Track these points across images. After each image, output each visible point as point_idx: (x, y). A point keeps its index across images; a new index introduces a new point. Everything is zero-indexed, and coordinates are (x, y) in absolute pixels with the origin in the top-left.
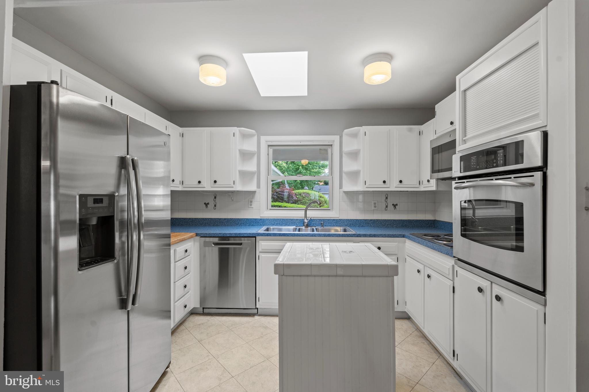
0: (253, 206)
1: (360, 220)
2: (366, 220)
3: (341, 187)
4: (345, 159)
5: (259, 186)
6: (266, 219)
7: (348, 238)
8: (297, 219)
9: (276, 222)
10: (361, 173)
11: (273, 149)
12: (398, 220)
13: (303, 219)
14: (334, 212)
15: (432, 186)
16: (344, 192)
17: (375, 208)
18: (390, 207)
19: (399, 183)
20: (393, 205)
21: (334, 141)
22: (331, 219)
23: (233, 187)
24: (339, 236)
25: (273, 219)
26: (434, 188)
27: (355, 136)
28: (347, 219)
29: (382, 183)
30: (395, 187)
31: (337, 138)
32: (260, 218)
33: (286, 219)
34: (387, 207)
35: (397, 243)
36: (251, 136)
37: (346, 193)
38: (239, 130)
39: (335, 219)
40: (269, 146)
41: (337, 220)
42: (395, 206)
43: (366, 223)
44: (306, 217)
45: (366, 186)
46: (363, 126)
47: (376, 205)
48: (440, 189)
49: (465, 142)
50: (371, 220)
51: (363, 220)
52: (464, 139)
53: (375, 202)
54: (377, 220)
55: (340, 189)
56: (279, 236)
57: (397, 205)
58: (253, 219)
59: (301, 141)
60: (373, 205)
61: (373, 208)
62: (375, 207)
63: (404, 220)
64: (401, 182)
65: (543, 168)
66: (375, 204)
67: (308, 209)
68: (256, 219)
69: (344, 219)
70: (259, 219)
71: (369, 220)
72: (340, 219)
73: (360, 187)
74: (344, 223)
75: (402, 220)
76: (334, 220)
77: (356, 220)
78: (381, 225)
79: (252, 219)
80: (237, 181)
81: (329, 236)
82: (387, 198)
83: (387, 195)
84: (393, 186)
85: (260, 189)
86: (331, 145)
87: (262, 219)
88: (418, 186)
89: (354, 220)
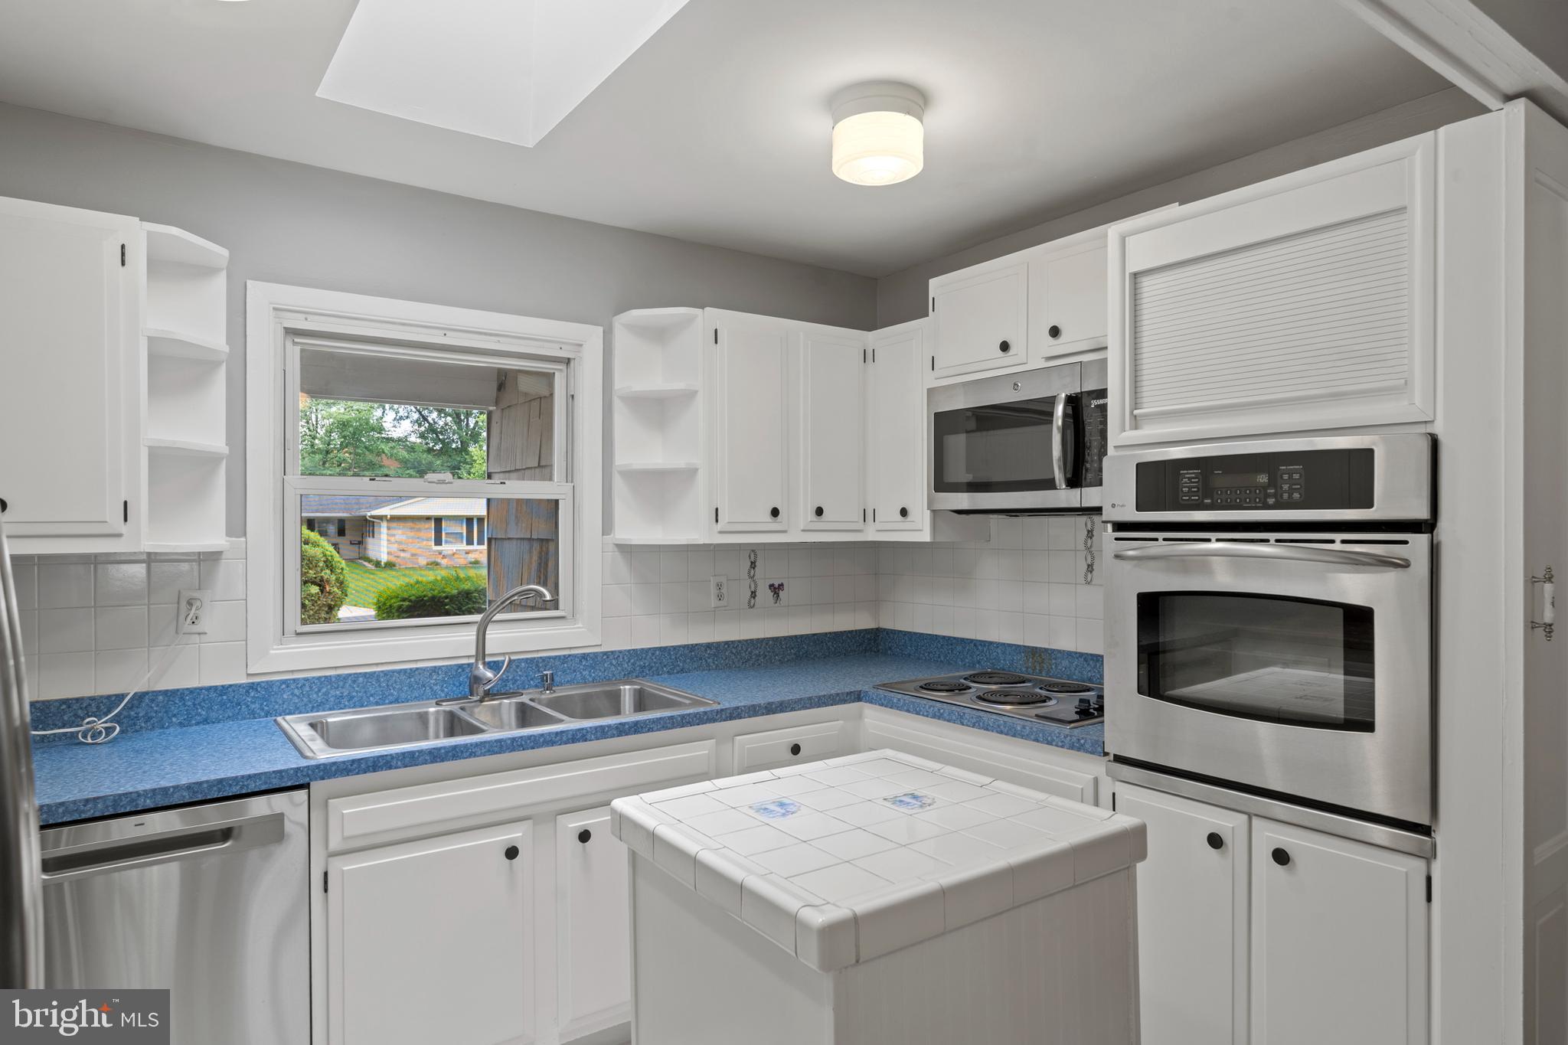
0: (204, 625)
1: (675, 648)
2: (692, 648)
3: (607, 527)
4: (622, 418)
5: (237, 526)
6: (284, 682)
7: (701, 726)
8: (435, 670)
9: (332, 692)
10: (701, 478)
11: (302, 351)
12: (785, 638)
13: (469, 665)
14: (580, 625)
15: (920, 530)
16: (617, 545)
17: (722, 603)
18: (765, 595)
19: (814, 518)
20: (771, 586)
21: (581, 345)
22: (575, 656)
23: (120, 535)
24: (669, 725)
25: (319, 678)
26: (925, 536)
27: (659, 335)
28: (629, 651)
29: (768, 517)
30: (803, 531)
31: (593, 336)
32: (244, 680)
33: (385, 673)
34: (753, 594)
37: (626, 550)
38: (150, 235)
39: (588, 654)
40: (291, 332)
41: (596, 654)
42: (776, 589)
44: (484, 656)
45: (720, 526)
46: (707, 309)
47: (724, 590)
48: (938, 540)
49: (1136, 423)
50: (709, 646)
51: (684, 646)
52: (1136, 412)
53: (720, 580)
54: (727, 643)
55: (603, 535)
56: (432, 762)
57: (781, 586)
58: (209, 689)
59: (446, 330)
60: (713, 590)
61: (713, 602)
62: (720, 597)
63: (802, 636)
64: (819, 512)
66: (719, 586)
67: (494, 618)
68: (223, 690)
69: (620, 652)
70: (240, 686)
71: (701, 645)
72: (605, 653)
73: (691, 529)
74: (621, 665)
75: (796, 636)
76: (584, 657)
77: (659, 649)
78: (739, 661)
79: (201, 689)
80: (141, 508)
81: (636, 732)
82: (753, 565)
83: (753, 555)
84: (798, 529)
85: (243, 539)
86: (568, 361)
87: (259, 684)
88: (860, 525)
89: (655, 649)
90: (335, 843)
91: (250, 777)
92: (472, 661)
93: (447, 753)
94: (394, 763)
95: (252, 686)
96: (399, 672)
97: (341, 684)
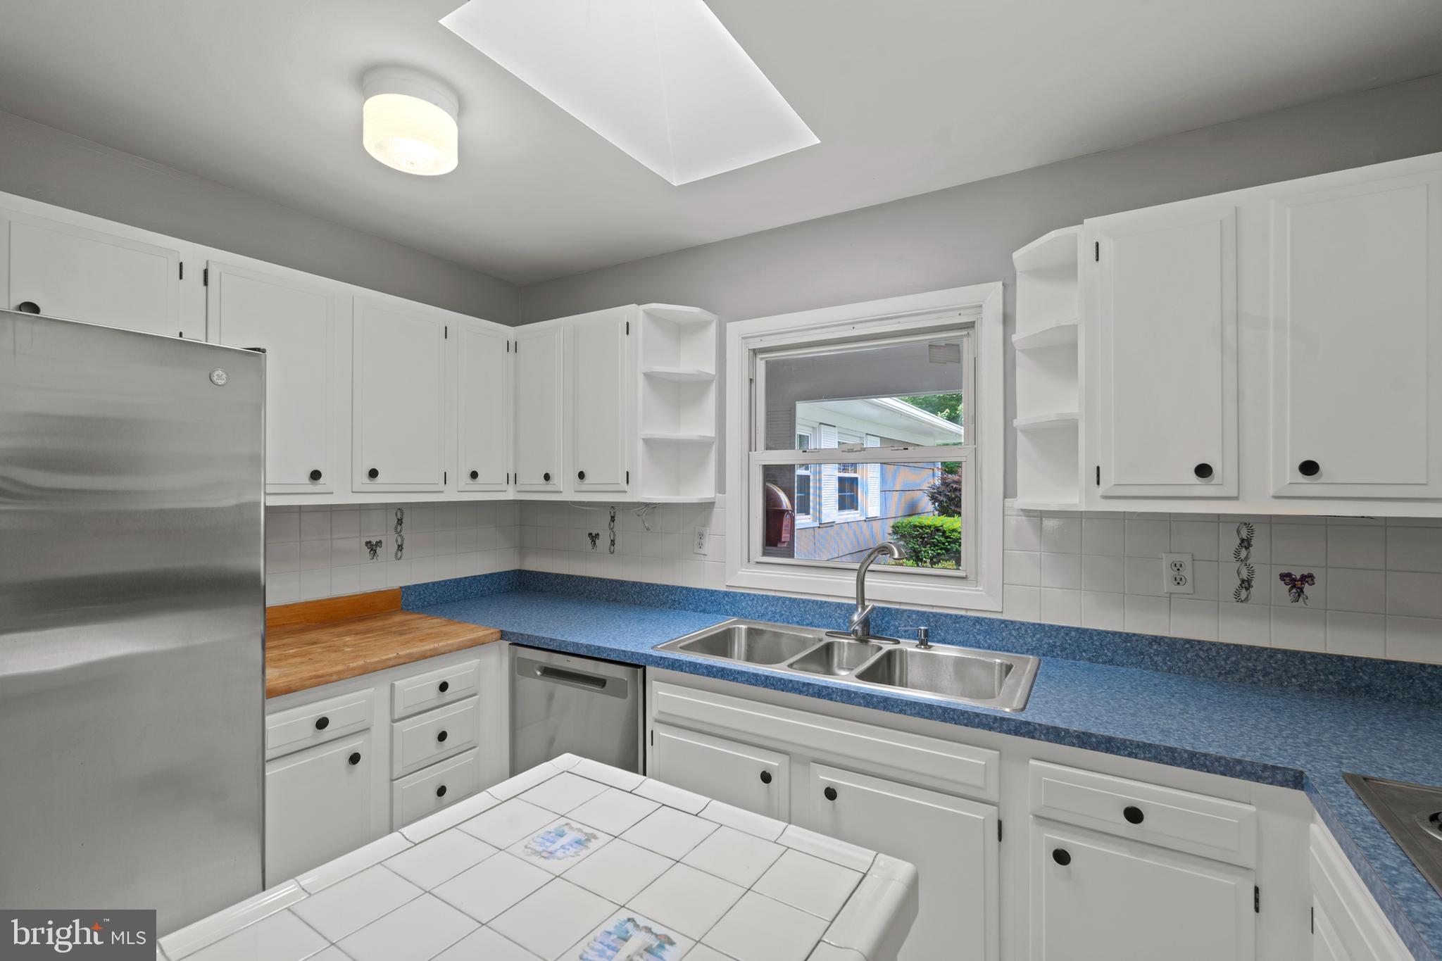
0: (705, 550)
1: (1099, 633)
2: (1128, 637)
3: (1009, 491)
4: (1026, 374)
5: (721, 487)
6: (743, 594)
7: (969, 728)
9: (770, 608)
10: (1083, 430)
11: (767, 362)
12: (1314, 656)
14: (981, 589)
16: (1023, 512)
17: (1180, 589)
18: (1268, 585)
21: (981, 306)
22: (970, 617)
23: (625, 492)
24: (926, 714)
25: (763, 596)
28: (1034, 624)
31: (993, 293)
32: (725, 589)
33: (804, 601)
34: (1246, 584)
35: (1252, 809)
36: (698, 327)
37: (1037, 516)
38: (645, 311)
39: (983, 619)
40: (757, 351)
41: (992, 621)
43: (1126, 650)
45: (1101, 490)
46: (1085, 221)
47: (1187, 573)
50: (1155, 640)
51: (1114, 634)
53: (1177, 558)
54: (1188, 641)
55: (1005, 497)
57: (1308, 578)
58: (706, 590)
60: (1167, 574)
61: (1167, 585)
62: (1178, 581)
63: (1355, 660)
64: (1309, 470)
66: (1178, 567)
68: (713, 593)
69: (1022, 624)
70: (720, 592)
71: (1142, 637)
74: (1023, 637)
75: (1341, 658)
76: (978, 620)
77: (1077, 630)
78: (1212, 670)
79: (702, 590)
80: (636, 478)
81: (885, 708)
82: (1246, 544)
83: (1246, 530)
85: (725, 494)
86: (970, 326)
89: (1071, 629)
93: (718, 671)
95: (726, 594)
96: (813, 602)
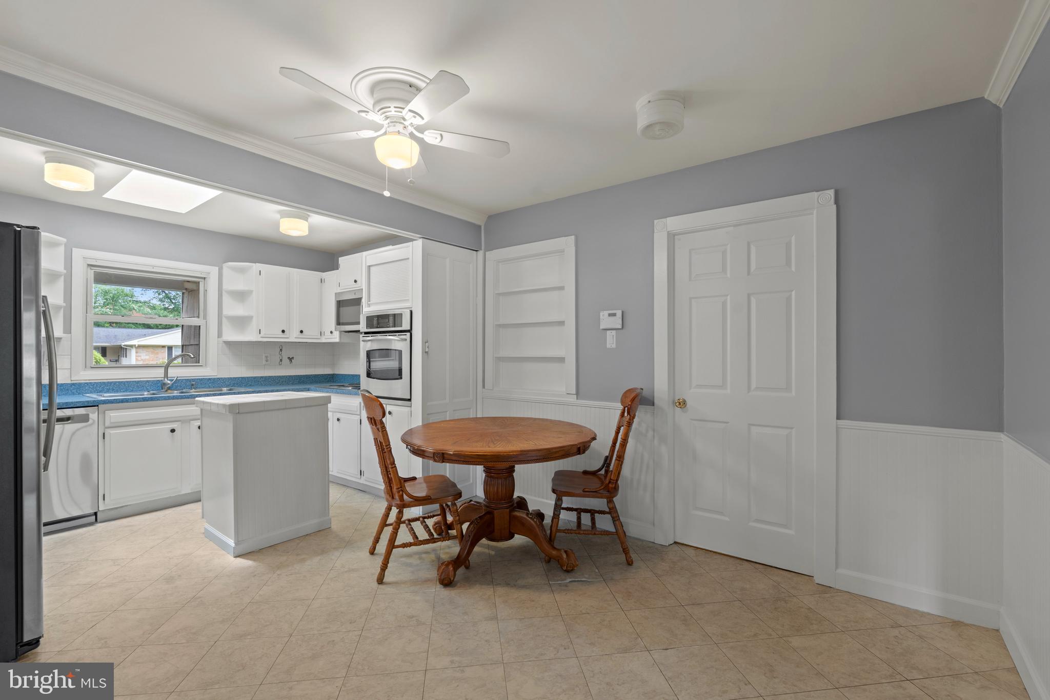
1: (247, 377)
2: (255, 378)
3: (220, 335)
4: (226, 299)
5: (67, 330)
6: (87, 383)
8: (148, 381)
10: (254, 319)
11: (94, 272)
12: (294, 376)
13: (162, 380)
14: (208, 368)
15: (336, 338)
16: (224, 342)
17: (267, 363)
18: (285, 360)
19: (299, 333)
20: (288, 358)
21: (210, 273)
22: (206, 379)
25: (100, 382)
26: (337, 340)
27: (242, 271)
29: (281, 333)
30: (296, 338)
31: (214, 270)
32: (70, 382)
33: (127, 382)
34: (281, 360)
37: (229, 344)
40: (89, 265)
41: (215, 378)
42: (291, 359)
43: (255, 381)
44: (167, 377)
45: (261, 335)
46: (257, 264)
47: (269, 359)
48: (342, 341)
49: (369, 305)
50: (262, 377)
51: (251, 377)
52: (369, 303)
53: (267, 355)
54: (269, 377)
55: (218, 338)
57: (293, 358)
59: (153, 267)
60: (264, 359)
61: (264, 362)
62: (267, 361)
63: (301, 375)
64: (302, 332)
65: (410, 331)
66: (267, 357)
67: (171, 365)
69: (225, 378)
70: (68, 384)
71: (259, 377)
72: (218, 378)
73: (250, 336)
74: (225, 382)
75: (299, 375)
76: (210, 379)
77: (241, 378)
78: (274, 383)
82: (281, 350)
83: (281, 346)
84: (293, 336)
85: (70, 335)
86: (205, 278)
87: (76, 383)
88: (319, 337)
89: (239, 378)
90: (107, 424)
91: (77, 402)
92: (163, 379)
94: (129, 401)
95: (73, 384)
96: (133, 381)
97: (109, 385)
